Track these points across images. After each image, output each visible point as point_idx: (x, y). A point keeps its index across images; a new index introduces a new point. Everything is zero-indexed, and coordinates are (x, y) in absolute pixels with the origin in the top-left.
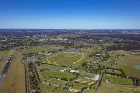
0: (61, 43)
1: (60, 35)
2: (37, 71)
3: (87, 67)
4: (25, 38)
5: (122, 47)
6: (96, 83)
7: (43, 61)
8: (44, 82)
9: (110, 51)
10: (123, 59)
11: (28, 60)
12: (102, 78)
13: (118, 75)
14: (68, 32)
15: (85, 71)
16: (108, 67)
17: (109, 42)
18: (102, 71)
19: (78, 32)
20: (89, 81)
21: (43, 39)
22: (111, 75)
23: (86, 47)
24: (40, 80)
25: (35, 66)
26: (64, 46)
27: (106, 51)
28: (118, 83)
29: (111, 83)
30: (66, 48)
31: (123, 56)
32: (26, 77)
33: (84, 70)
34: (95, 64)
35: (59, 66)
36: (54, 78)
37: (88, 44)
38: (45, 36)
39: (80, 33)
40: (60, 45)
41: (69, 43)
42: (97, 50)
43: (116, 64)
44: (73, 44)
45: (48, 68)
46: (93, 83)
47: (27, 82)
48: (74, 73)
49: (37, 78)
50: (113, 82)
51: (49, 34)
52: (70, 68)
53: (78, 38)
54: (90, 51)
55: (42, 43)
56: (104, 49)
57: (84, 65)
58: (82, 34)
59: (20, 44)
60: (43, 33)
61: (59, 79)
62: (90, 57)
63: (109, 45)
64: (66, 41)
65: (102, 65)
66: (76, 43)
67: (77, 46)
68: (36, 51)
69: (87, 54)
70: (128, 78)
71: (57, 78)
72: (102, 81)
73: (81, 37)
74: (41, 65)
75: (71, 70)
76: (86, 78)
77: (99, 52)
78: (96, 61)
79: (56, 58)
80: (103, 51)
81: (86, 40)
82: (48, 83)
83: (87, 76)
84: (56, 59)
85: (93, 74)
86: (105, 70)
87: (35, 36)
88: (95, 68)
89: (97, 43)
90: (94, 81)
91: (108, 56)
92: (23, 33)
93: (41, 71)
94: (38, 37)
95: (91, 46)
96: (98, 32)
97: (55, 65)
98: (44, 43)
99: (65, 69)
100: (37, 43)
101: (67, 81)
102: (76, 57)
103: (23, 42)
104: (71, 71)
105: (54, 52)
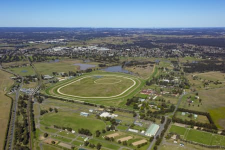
0: (93, 57)
1: (96, 40)
2: (34, 113)
3: (136, 108)
4: (26, 46)
5: (217, 64)
6: (149, 142)
7: (51, 92)
8: (43, 138)
9: (191, 74)
10: (217, 90)
11: (21, 90)
12: (164, 131)
13: (199, 125)
14: (112, 33)
15: (132, 115)
16: (182, 107)
17: (192, 54)
18: (167, 116)
19: (133, 33)
20: (136, 137)
21: (59, 47)
22: (184, 126)
23: (143, 64)
24: (35, 134)
25: (32, 102)
26: (98, 62)
27: (182, 74)
28: (196, 144)
29: (182, 142)
30: (101, 66)
31: (217, 83)
32: (9, 126)
33: (130, 112)
34: (156, 100)
35: (81, 104)
36: (64, 129)
37: (148, 59)
38: (64, 41)
39: (135, 36)
40: (91, 60)
41: (110, 55)
42: (165, 70)
43: (200, 100)
44: (117, 58)
45: (58, 108)
46: (144, 141)
47: (9, 136)
48: (108, 119)
49: (30, 127)
50: (186, 142)
51: (73, 37)
52: (102, 109)
53: (129, 46)
54: (150, 72)
55: (56, 55)
56: (179, 68)
57: (132, 102)
58: (139, 38)
59: (13, 58)
60: (63, 35)
61: (73, 132)
62: (147, 85)
63: (191, 60)
64: (105, 51)
65: (169, 102)
66: (124, 56)
67: (124, 62)
68: (41, 72)
69: (142, 78)
70: (220, 132)
71: (70, 130)
72: (164, 138)
73: (136, 44)
74: (45, 101)
75: (101, 113)
76: (130, 130)
77: (168, 76)
78: (158, 93)
79: (78, 86)
80: (178, 72)
81: (144, 50)
82: (49, 140)
83: (132, 127)
84: (76, 89)
85: (147, 123)
86: (173, 114)
87: (44, 42)
88: (153, 108)
89: (167, 57)
90: (146, 137)
91: (185, 85)
92: (24, 36)
93: (42, 113)
94: (50, 43)
95: (153, 63)
96: (173, 34)
97: (73, 102)
98: (60, 56)
99: (91, 111)
100: (46, 55)
101: (91, 135)
102: (119, 84)
103: (19, 54)
104: (101, 116)
105: (75, 75)
